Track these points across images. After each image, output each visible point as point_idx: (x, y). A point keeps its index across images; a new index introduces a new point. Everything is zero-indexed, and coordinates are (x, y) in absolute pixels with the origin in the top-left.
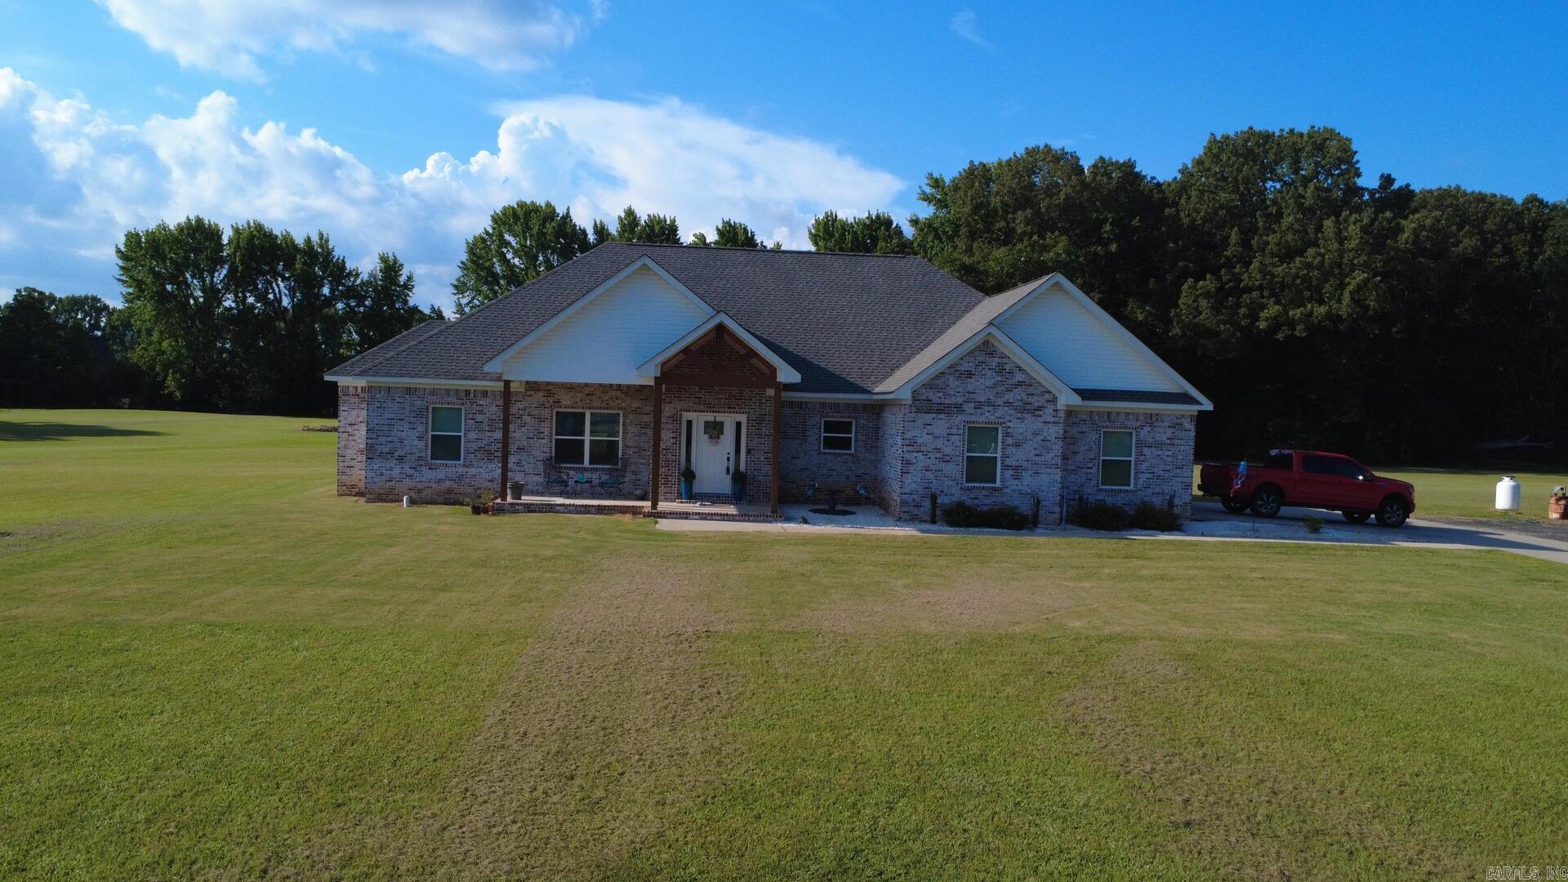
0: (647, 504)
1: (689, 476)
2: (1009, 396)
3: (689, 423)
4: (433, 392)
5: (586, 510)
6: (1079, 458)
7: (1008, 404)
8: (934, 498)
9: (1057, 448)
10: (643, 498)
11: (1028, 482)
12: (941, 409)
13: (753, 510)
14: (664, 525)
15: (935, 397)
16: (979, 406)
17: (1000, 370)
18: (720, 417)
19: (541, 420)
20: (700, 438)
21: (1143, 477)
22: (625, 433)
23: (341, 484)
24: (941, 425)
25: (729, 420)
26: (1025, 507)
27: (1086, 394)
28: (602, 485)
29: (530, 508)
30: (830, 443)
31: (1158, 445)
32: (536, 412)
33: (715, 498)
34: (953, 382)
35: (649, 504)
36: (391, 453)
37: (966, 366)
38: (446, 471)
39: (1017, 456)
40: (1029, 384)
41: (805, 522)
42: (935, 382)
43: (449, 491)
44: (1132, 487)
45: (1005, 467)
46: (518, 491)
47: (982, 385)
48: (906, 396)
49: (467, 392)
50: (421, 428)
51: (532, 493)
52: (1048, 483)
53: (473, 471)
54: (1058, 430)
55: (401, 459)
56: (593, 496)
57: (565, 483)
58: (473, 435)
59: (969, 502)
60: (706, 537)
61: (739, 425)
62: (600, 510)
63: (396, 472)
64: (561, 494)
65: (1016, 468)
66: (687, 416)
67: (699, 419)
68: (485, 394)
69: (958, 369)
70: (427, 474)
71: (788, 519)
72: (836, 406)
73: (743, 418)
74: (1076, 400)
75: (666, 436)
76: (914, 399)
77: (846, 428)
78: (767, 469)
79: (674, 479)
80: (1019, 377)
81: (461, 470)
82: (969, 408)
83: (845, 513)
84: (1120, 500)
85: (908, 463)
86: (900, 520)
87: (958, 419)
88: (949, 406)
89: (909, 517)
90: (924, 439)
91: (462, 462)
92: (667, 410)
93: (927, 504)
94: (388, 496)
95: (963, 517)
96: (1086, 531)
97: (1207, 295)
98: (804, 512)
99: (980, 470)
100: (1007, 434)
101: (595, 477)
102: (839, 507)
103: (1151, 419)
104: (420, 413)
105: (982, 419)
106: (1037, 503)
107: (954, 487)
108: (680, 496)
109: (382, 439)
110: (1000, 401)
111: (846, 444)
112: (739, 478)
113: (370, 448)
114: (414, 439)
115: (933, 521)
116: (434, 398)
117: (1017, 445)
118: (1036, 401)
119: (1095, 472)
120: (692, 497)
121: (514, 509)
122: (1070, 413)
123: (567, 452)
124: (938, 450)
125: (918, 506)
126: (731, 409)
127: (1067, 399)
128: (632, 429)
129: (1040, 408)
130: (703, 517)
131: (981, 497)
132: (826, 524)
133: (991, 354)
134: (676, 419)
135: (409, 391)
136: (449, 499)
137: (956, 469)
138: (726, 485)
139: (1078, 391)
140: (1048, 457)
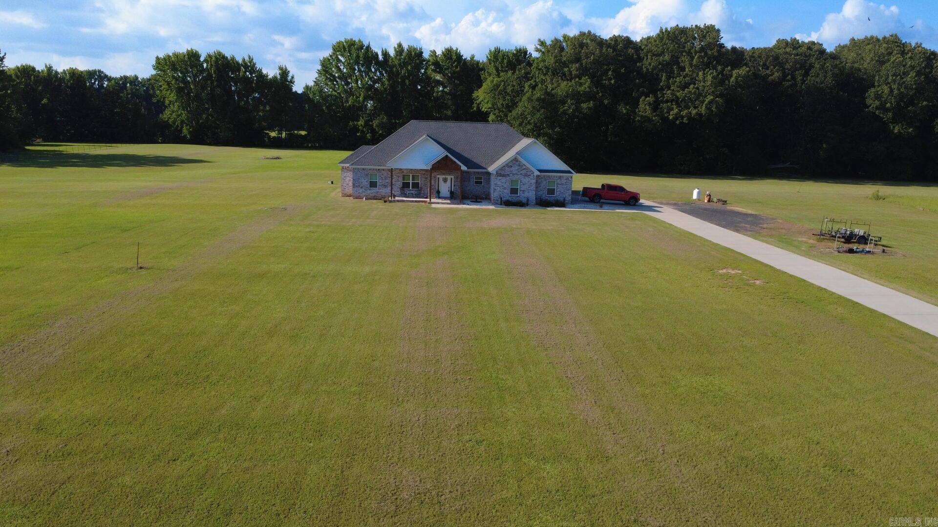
0: (428, 200)
1: (438, 192)
2: (521, 172)
3: (439, 178)
4: (370, 169)
5: (412, 201)
6: (541, 188)
7: (521, 174)
8: (501, 199)
9: (534, 186)
10: (427, 198)
11: (526, 194)
12: (504, 176)
13: (456, 201)
14: (433, 206)
15: (502, 172)
16: (513, 175)
17: (519, 165)
18: (447, 177)
19: (399, 177)
20: (441, 182)
21: (558, 193)
23: (342, 193)
24: (504, 180)
25: (449, 177)
26: (524, 201)
27: (540, 171)
28: (415, 194)
29: (398, 201)
30: (476, 182)
31: (562, 184)
32: (398, 175)
33: (445, 198)
34: (507, 168)
35: (429, 200)
36: (359, 186)
37: (510, 165)
38: (374, 190)
39: (524, 188)
40: (526, 169)
41: (468, 205)
42: (502, 168)
43: (374, 196)
44: (555, 195)
45: (520, 191)
46: (395, 196)
47: (514, 169)
48: (495, 173)
49: (379, 169)
50: (367, 179)
51: (398, 197)
52: (532, 195)
53: (381, 190)
54: (534, 181)
55: (362, 187)
56: (413, 197)
57: (406, 194)
58: (380, 181)
59: (510, 200)
60: (444, 209)
61: (452, 178)
62: (416, 201)
63: (361, 191)
64: (404, 197)
65: (523, 191)
66: (439, 176)
67: (441, 177)
68: (384, 170)
69: (508, 165)
70: (369, 192)
71: (464, 204)
72: (478, 173)
73: (453, 177)
74: (539, 173)
75: (433, 182)
76: (497, 173)
77: (481, 178)
78: (459, 190)
79: (435, 193)
80: (524, 167)
81: (378, 190)
82: (511, 175)
83: (479, 202)
84: (552, 199)
85: (495, 189)
86: (493, 204)
87: (508, 178)
88: (505, 175)
89: (495, 203)
90: (499, 183)
91: (377, 188)
92: (433, 175)
93: (500, 200)
94: (358, 197)
95: (508, 204)
96: (541, 207)
97: (650, 104)
98: (468, 202)
99: (514, 191)
100: (521, 182)
101: (413, 192)
102: (478, 200)
103: (560, 177)
104: (367, 175)
105: (515, 178)
106: (528, 200)
107: (507, 196)
108: (436, 198)
109: (357, 182)
110: (519, 173)
111: (481, 183)
112: (452, 193)
113: (354, 184)
114: (365, 183)
115: (501, 205)
116: (370, 171)
117: (524, 185)
118: (528, 174)
119: (546, 191)
120: (439, 198)
121: (394, 201)
122: (538, 176)
123: (405, 185)
124: (503, 186)
125: (498, 200)
126: (449, 174)
127: (537, 173)
128: (424, 180)
129: (529, 175)
130: (443, 203)
131: (514, 198)
132: (473, 205)
133: (517, 161)
134: (435, 177)
135: (364, 169)
136: (375, 198)
137: (508, 191)
138: (448, 195)
139: (538, 170)
140: (532, 188)
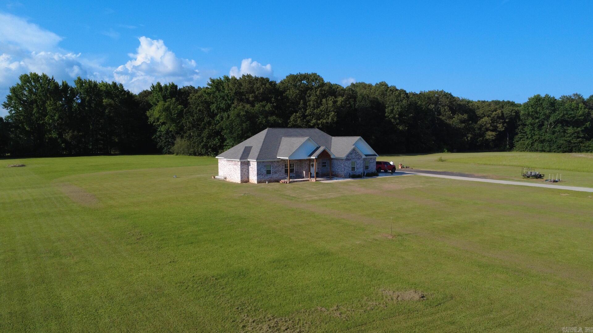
1: (311, 174)
4: (267, 162)
6: (364, 166)
7: (357, 158)
9: (362, 164)
11: (359, 170)
15: (348, 158)
17: (355, 153)
19: (282, 166)
21: (370, 168)
22: (295, 167)
23: (242, 181)
24: (349, 162)
25: (314, 163)
26: (358, 174)
27: (366, 155)
30: (323, 166)
31: (372, 163)
32: (282, 164)
34: (350, 155)
36: (261, 174)
38: (269, 176)
39: (358, 166)
42: (348, 155)
43: (270, 180)
44: (369, 170)
45: (356, 168)
47: (353, 155)
49: (272, 162)
50: (265, 169)
52: (361, 170)
53: (273, 176)
54: (362, 162)
58: (273, 169)
63: (262, 177)
65: (358, 168)
67: (311, 164)
68: (275, 162)
69: (351, 153)
70: (266, 177)
76: (346, 159)
77: (326, 163)
80: (358, 154)
81: (271, 176)
82: (352, 159)
84: (367, 172)
87: (351, 161)
88: (350, 159)
89: (345, 177)
90: (347, 165)
91: (271, 174)
93: (348, 175)
99: (353, 169)
100: (356, 163)
103: (371, 159)
104: (265, 166)
105: (354, 161)
106: (360, 174)
107: (350, 172)
110: (355, 158)
113: (258, 173)
114: (264, 171)
117: (358, 165)
118: (360, 157)
119: (366, 167)
122: (364, 159)
125: (346, 175)
127: (364, 157)
128: (296, 166)
131: (355, 173)
133: (354, 150)
135: (263, 162)
137: (350, 169)
139: (365, 155)
140: (361, 166)
